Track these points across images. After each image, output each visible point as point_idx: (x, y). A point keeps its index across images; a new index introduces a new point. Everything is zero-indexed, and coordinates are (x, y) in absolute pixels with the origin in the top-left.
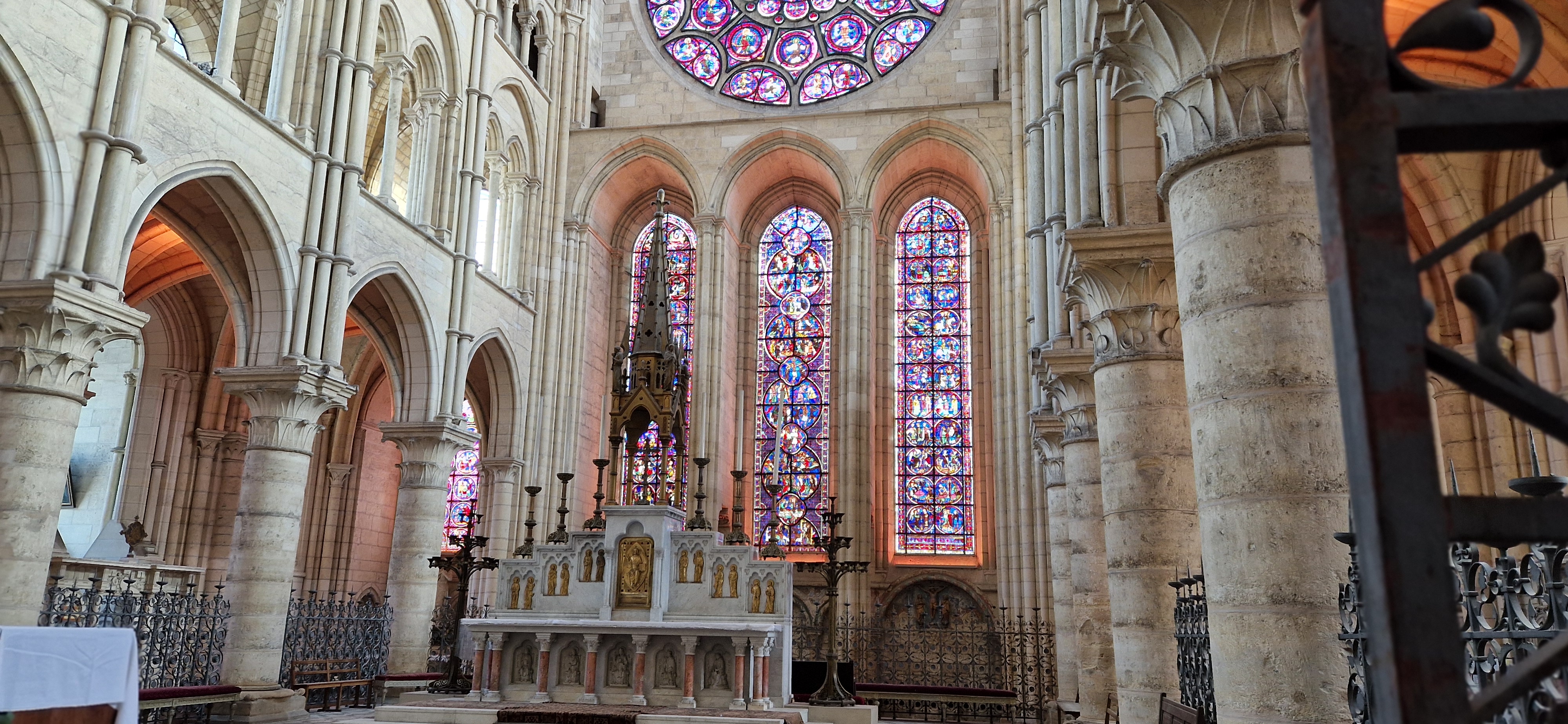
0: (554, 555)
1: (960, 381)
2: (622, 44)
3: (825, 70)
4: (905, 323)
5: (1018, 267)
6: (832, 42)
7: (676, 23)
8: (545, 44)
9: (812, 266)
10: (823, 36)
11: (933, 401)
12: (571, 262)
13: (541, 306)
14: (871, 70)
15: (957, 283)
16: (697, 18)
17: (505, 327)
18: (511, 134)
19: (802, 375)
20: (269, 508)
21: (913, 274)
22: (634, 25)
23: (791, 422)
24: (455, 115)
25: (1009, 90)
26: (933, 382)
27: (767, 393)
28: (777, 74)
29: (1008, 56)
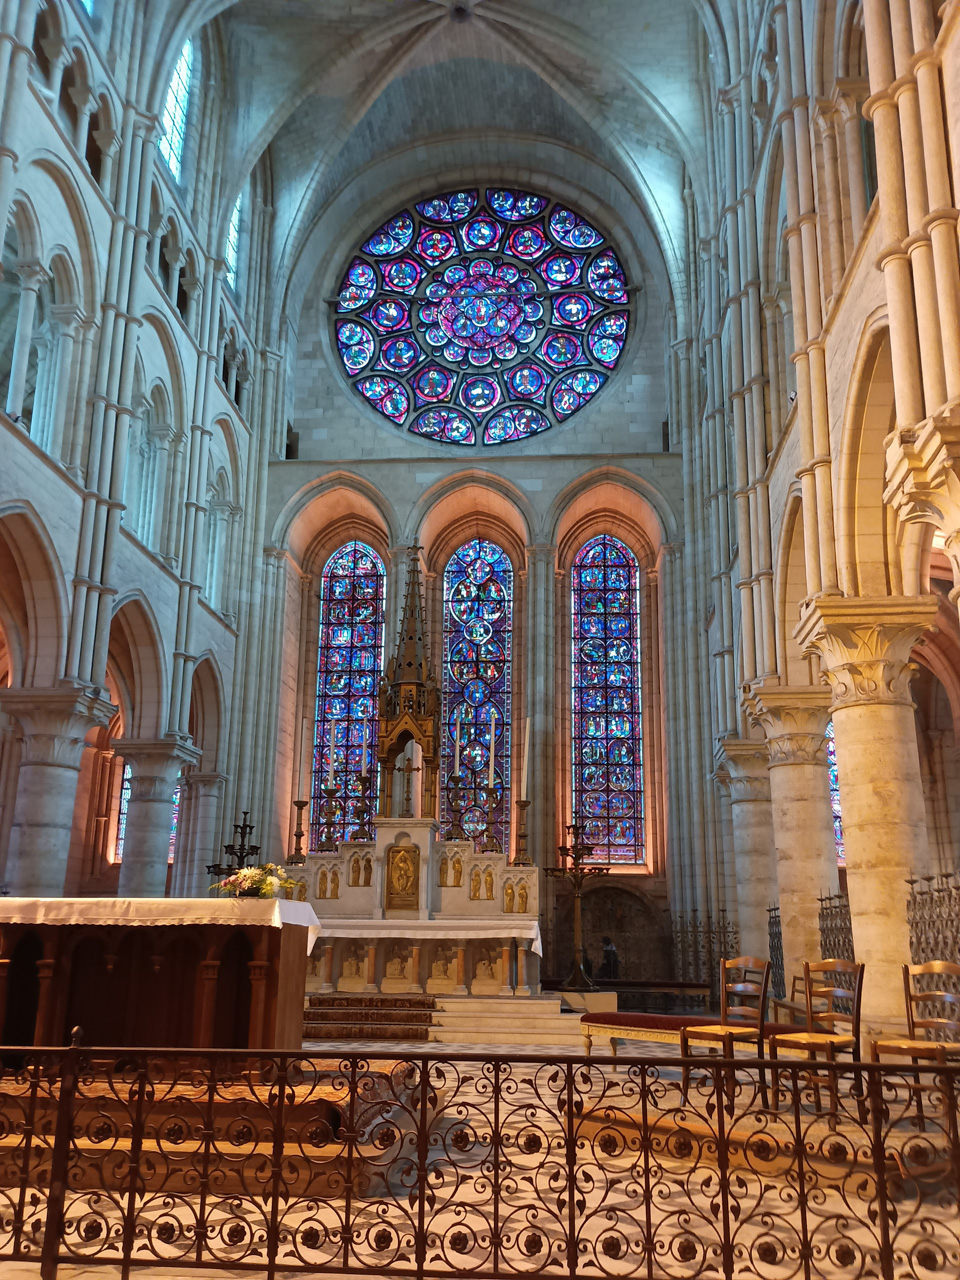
0: (324, 862)
1: (632, 704)
2: (314, 380)
3: (507, 414)
4: (581, 650)
5: (690, 604)
6: (515, 390)
7: (365, 363)
8: (247, 379)
9: (494, 594)
10: (506, 382)
11: (608, 723)
12: (270, 586)
13: (242, 627)
14: (550, 416)
15: (628, 615)
16: (387, 360)
17: (215, 648)
18: (219, 465)
19: (485, 696)
20: (46, 820)
21: (588, 605)
22: (326, 362)
23: (475, 739)
24: (181, 449)
25: (679, 442)
26: (607, 705)
27: (453, 712)
28: (463, 417)
29: (679, 412)
